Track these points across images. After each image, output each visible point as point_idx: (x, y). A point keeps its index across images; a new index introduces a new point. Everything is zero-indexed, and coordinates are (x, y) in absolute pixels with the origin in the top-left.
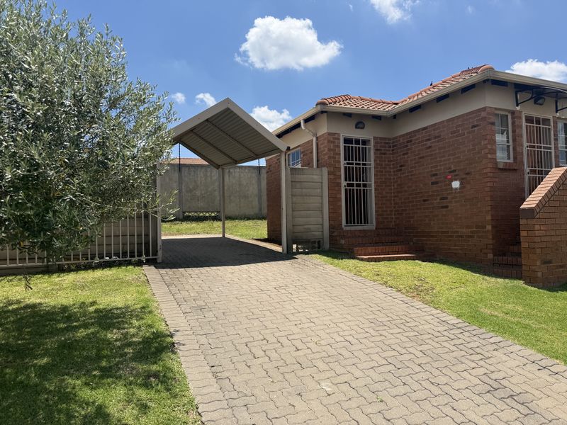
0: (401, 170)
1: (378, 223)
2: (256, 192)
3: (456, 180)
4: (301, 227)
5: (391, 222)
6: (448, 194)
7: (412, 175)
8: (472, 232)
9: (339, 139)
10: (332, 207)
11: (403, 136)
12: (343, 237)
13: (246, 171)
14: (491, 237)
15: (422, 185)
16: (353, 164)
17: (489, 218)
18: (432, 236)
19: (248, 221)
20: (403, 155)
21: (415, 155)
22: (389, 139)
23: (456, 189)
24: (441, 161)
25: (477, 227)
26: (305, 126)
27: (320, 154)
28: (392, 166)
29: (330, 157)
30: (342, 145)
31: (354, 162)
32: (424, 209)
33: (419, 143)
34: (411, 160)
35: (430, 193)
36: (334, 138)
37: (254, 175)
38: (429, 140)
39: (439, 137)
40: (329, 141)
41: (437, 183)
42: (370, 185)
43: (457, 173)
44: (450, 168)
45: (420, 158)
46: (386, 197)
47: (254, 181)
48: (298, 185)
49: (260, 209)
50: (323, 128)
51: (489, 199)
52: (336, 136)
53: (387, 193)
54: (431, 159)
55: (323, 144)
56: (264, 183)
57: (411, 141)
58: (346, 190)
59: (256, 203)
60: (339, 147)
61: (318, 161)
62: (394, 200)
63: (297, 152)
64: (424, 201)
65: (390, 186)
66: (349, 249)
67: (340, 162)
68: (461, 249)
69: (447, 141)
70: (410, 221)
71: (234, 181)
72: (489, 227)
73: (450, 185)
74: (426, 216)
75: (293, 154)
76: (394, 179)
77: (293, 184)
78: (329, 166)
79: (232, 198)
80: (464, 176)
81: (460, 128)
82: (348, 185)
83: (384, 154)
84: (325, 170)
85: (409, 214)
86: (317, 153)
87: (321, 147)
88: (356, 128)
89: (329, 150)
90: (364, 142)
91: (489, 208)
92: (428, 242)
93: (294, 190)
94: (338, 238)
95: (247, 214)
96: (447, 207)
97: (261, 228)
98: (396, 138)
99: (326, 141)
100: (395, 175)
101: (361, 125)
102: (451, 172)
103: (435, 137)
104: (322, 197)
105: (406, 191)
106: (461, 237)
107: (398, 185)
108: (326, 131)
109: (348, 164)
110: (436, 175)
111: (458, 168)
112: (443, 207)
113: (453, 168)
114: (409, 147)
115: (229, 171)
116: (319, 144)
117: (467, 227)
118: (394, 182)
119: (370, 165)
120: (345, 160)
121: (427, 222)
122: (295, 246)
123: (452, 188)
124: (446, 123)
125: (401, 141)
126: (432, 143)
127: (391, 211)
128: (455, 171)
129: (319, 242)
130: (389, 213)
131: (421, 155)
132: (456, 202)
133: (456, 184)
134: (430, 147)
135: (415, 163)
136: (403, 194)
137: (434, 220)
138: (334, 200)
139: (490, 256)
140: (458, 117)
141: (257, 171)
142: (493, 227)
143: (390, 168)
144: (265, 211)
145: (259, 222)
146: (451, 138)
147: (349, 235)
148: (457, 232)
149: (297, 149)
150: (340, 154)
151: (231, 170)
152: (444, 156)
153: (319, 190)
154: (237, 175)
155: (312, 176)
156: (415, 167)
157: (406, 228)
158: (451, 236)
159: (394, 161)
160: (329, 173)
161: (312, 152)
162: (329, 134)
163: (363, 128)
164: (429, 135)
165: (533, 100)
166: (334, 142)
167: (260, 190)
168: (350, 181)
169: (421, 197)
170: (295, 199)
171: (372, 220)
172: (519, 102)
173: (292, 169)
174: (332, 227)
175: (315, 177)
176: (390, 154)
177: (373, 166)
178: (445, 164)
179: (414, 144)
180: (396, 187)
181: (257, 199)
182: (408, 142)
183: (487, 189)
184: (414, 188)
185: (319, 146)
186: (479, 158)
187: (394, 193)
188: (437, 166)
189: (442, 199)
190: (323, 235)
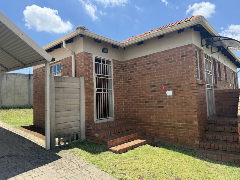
0: (128, 82)
1: (115, 116)
2: (27, 90)
3: (169, 90)
4: (63, 125)
5: (122, 114)
6: (164, 99)
7: (136, 86)
8: (182, 125)
9: (92, 58)
10: (87, 107)
11: (130, 60)
12: (96, 131)
13: (20, 77)
14: (198, 130)
15: (144, 92)
16: (101, 76)
17: (196, 116)
18: (152, 126)
19: (20, 110)
20: (131, 72)
21: (139, 73)
22: (121, 62)
23: (170, 96)
24: (158, 78)
25: (187, 122)
26: (66, 46)
27: (77, 68)
28: (122, 79)
29: (86, 70)
30: (94, 62)
31: (102, 75)
32: (146, 107)
33: (142, 65)
34: (136, 76)
35: (150, 98)
36: (88, 57)
37: (25, 80)
38: (149, 64)
39: (156, 62)
40: (85, 59)
41: (155, 91)
42: (111, 91)
43: (170, 86)
44: (165, 82)
45: (143, 75)
46: (120, 98)
47: (26, 84)
48: (61, 90)
49: (30, 102)
50: (81, 48)
51: (195, 104)
52: (90, 55)
53: (120, 96)
54: (150, 76)
55: (80, 60)
56: (32, 85)
57: (136, 64)
58: (97, 94)
59: (26, 97)
60: (92, 63)
61: (76, 72)
62: (124, 101)
63: (58, 66)
64: (146, 102)
65: (122, 91)
66: (103, 141)
67: (92, 74)
68: (174, 136)
69: (162, 65)
70: (136, 114)
71: (10, 83)
72: (196, 123)
73: (165, 93)
74: (148, 112)
75: (55, 67)
76: (124, 87)
77: (56, 89)
78: (85, 76)
79: (8, 94)
80: (176, 88)
81: (172, 57)
82: (99, 91)
83: (119, 71)
84: (83, 80)
85: (135, 110)
86: (75, 67)
87: (79, 62)
88: (103, 51)
89: (86, 65)
90: (108, 62)
91: (196, 110)
92: (149, 129)
93: (57, 94)
94: (93, 131)
95: (19, 105)
96: (163, 107)
97: (29, 115)
98: (125, 62)
99: (83, 58)
100: (125, 85)
101: (105, 51)
102: (165, 85)
103: (154, 62)
104: (80, 99)
105: (132, 95)
106: (174, 127)
107: (127, 91)
108: (83, 51)
109: (98, 76)
110: (154, 86)
111: (170, 83)
112: (159, 107)
113: (167, 82)
114: (135, 68)
115: (7, 76)
116: (77, 60)
117: (179, 121)
118: (124, 89)
119: (111, 77)
120: (96, 73)
121: (148, 116)
122: (57, 139)
123: (166, 95)
124: (161, 54)
125: (129, 63)
126: (152, 66)
127: (123, 107)
128: (169, 84)
129: (77, 135)
130: (121, 108)
131: (143, 73)
132: (169, 104)
133: (169, 93)
134: (150, 68)
135: (139, 78)
136: (131, 97)
137: (153, 115)
138: (88, 102)
139: (197, 142)
140: (171, 50)
141: (28, 78)
142: (199, 122)
143: (122, 80)
144: (32, 103)
145: (28, 110)
146: (166, 63)
147: (100, 128)
148: (171, 124)
149: (58, 63)
150: (92, 69)
151: (8, 76)
152: (160, 75)
153: (78, 94)
154: (13, 79)
155: (72, 83)
156: (139, 80)
157: (132, 119)
158: (166, 127)
159: (124, 76)
160: (86, 82)
161: (71, 66)
162: (85, 53)
163: (107, 53)
164: (149, 61)
165: (206, 45)
166: (88, 60)
167: (29, 90)
168: (99, 88)
169: (144, 100)
170: (58, 102)
171: (112, 115)
172: (203, 45)
173: (56, 77)
174: (87, 122)
175: (74, 84)
176: (121, 71)
177: (112, 78)
178: (162, 80)
179: (139, 66)
180: (125, 92)
181: (27, 95)
182: (134, 65)
183: (193, 97)
184: (138, 93)
185: (77, 62)
186: (187, 77)
187: (124, 96)
188: (155, 81)
189: (158, 102)
190: (80, 129)
